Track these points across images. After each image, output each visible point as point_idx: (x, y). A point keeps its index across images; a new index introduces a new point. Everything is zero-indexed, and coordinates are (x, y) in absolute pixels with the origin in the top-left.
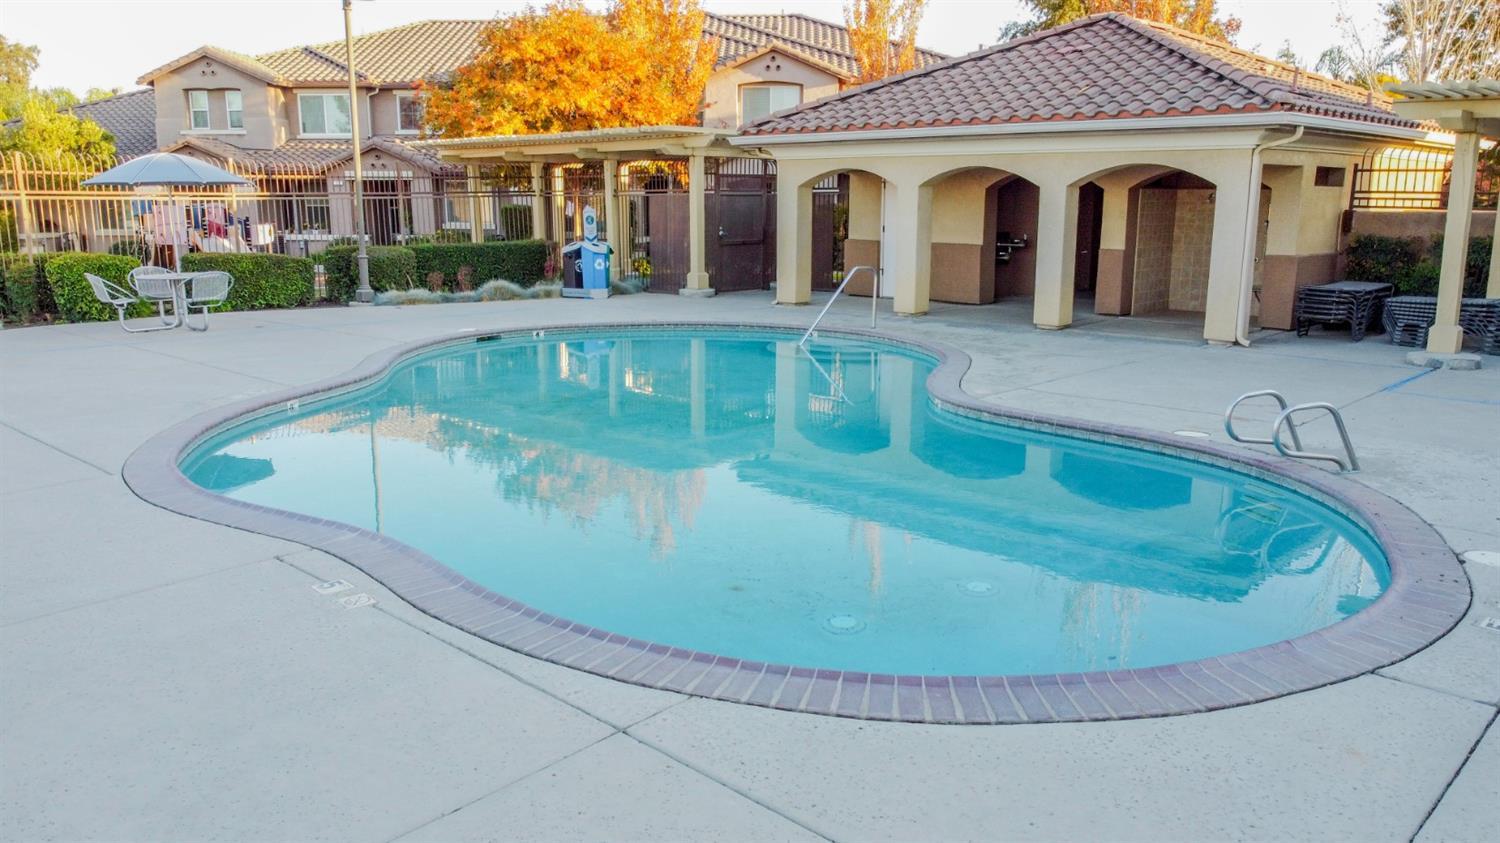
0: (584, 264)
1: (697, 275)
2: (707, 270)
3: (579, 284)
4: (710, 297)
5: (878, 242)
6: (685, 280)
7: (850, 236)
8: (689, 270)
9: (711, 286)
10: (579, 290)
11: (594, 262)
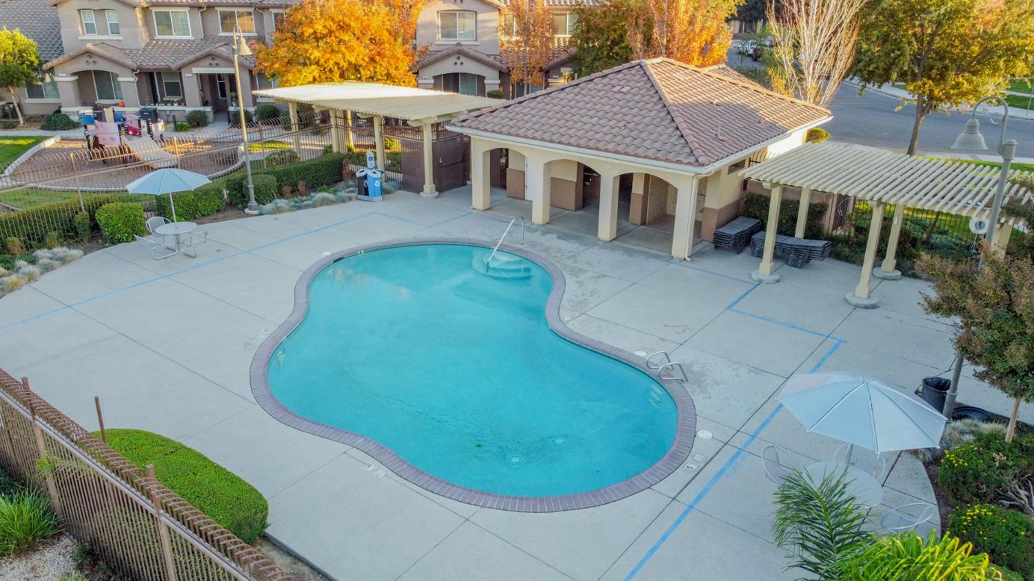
0: (368, 182)
1: (429, 185)
2: (434, 183)
3: (367, 194)
4: (437, 198)
5: (524, 173)
6: (423, 187)
7: (510, 166)
8: (424, 183)
9: (436, 190)
10: (366, 197)
11: (374, 183)
